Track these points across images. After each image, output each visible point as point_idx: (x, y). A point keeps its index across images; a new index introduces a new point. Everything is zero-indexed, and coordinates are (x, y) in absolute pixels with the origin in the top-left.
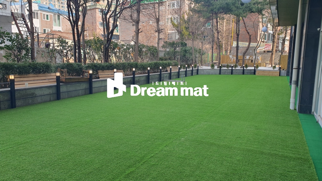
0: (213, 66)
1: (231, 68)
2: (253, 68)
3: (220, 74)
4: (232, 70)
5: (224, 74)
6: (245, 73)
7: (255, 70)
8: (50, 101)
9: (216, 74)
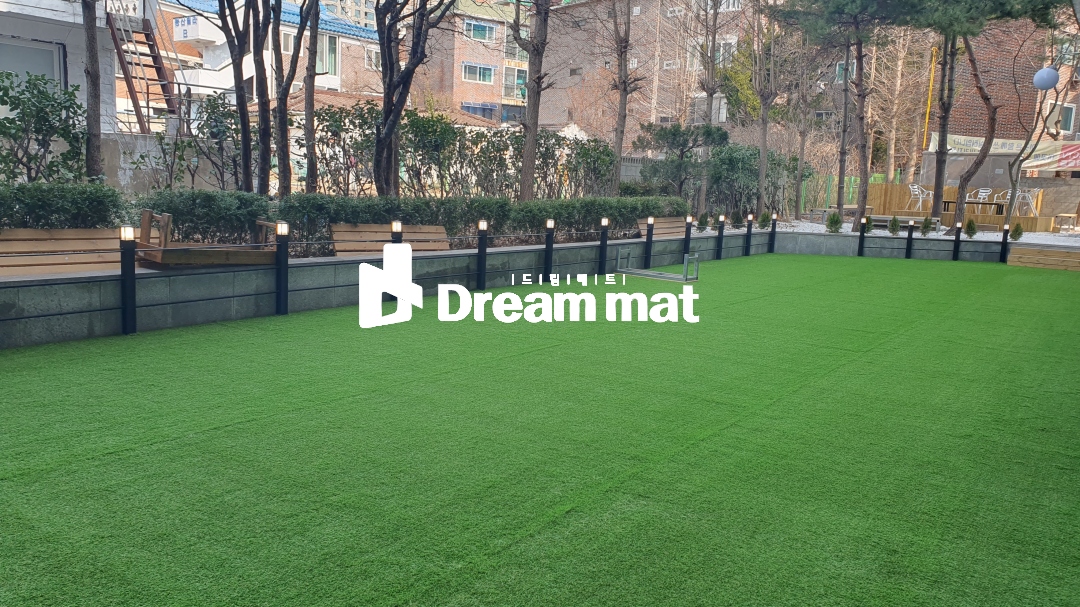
0: (834, 223)
1: (904, 234)
2: (998, 237)
3: (861, 253)
4: (910, 240)
5: (879, 254)
6: (963, 255)
7: (1004, 245)
8: (91, 336)
9: (843, 254)
